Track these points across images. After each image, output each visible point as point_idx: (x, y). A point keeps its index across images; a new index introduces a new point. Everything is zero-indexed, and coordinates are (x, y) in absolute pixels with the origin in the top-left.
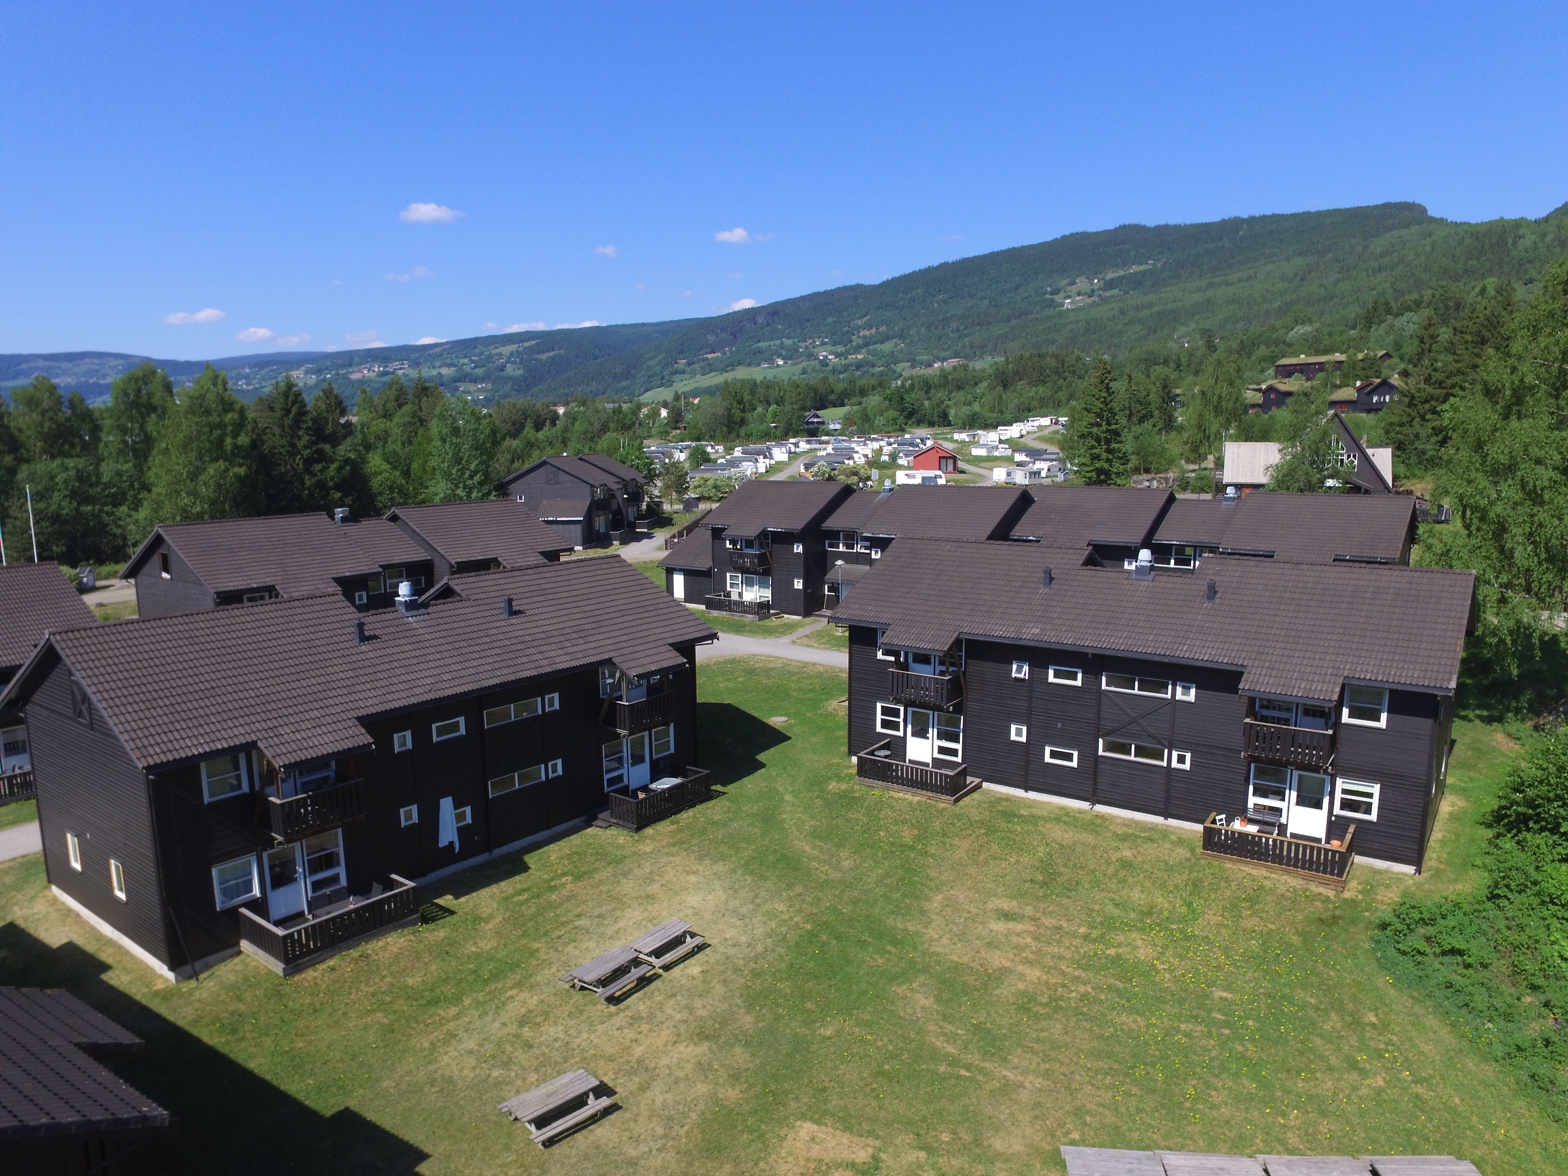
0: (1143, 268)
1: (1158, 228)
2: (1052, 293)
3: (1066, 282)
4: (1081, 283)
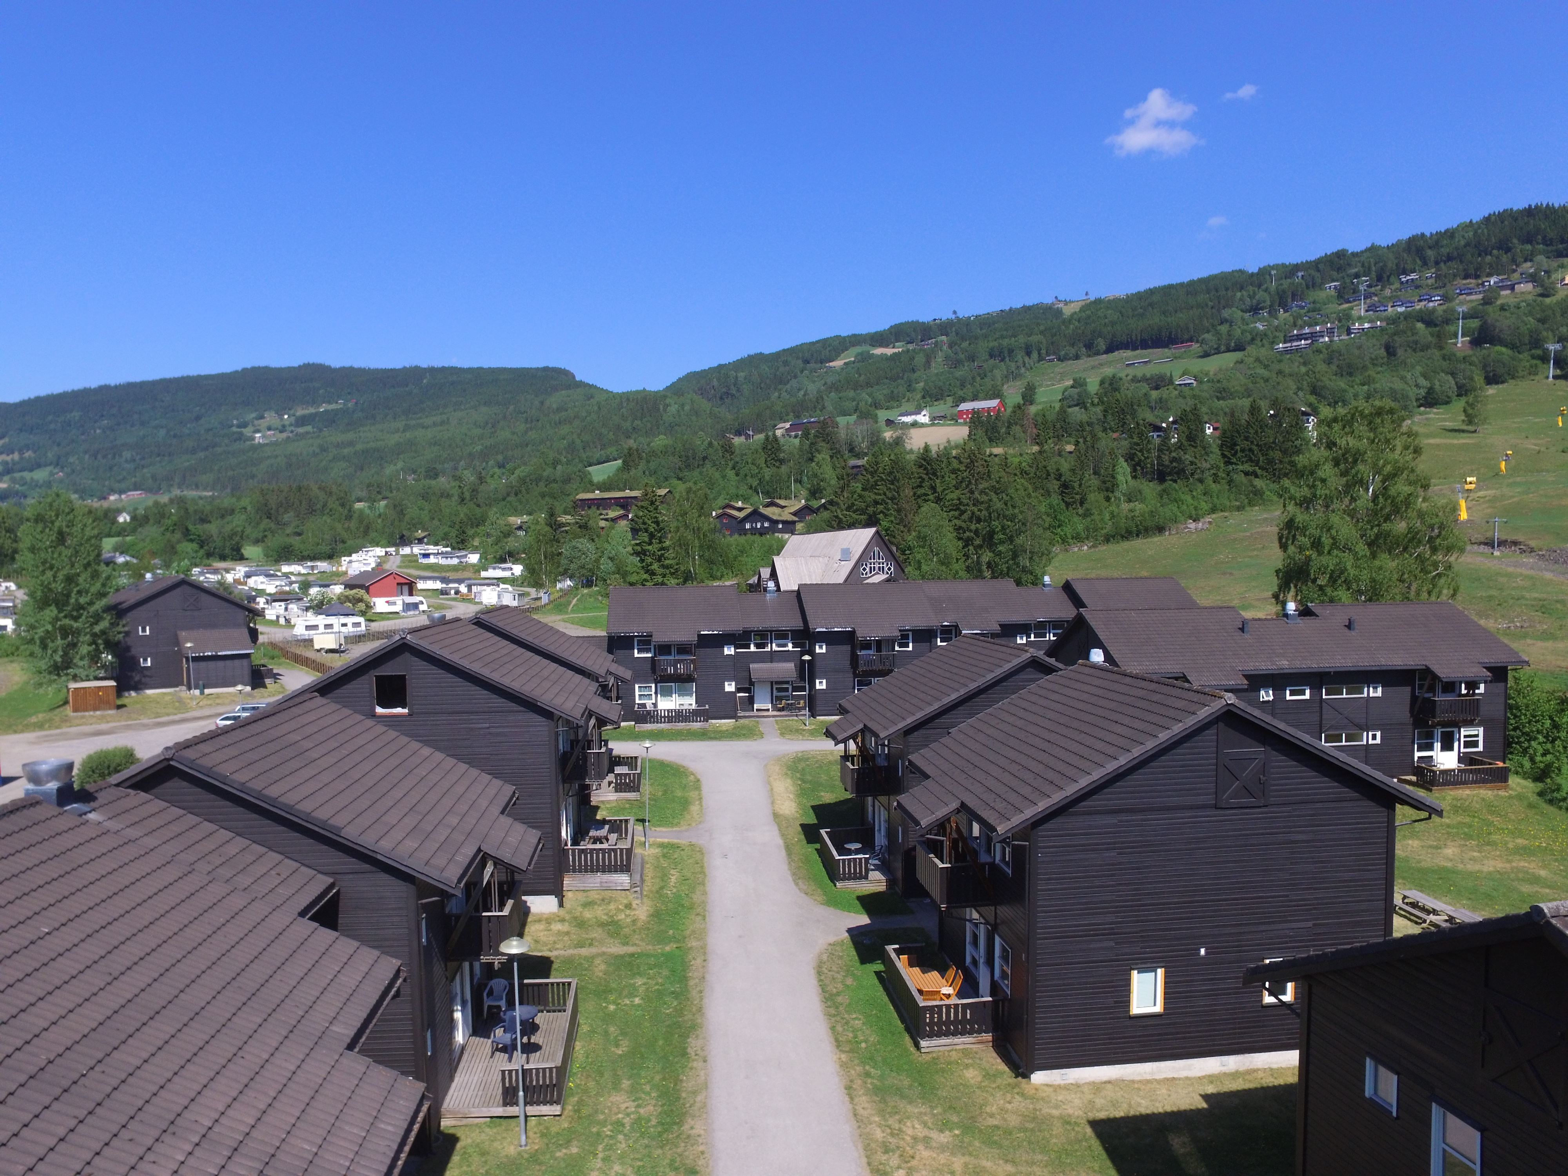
0: (333, 406)
1: (343, 369)
2: (239, 426)
3: (254, 415)
4: (270, 417)
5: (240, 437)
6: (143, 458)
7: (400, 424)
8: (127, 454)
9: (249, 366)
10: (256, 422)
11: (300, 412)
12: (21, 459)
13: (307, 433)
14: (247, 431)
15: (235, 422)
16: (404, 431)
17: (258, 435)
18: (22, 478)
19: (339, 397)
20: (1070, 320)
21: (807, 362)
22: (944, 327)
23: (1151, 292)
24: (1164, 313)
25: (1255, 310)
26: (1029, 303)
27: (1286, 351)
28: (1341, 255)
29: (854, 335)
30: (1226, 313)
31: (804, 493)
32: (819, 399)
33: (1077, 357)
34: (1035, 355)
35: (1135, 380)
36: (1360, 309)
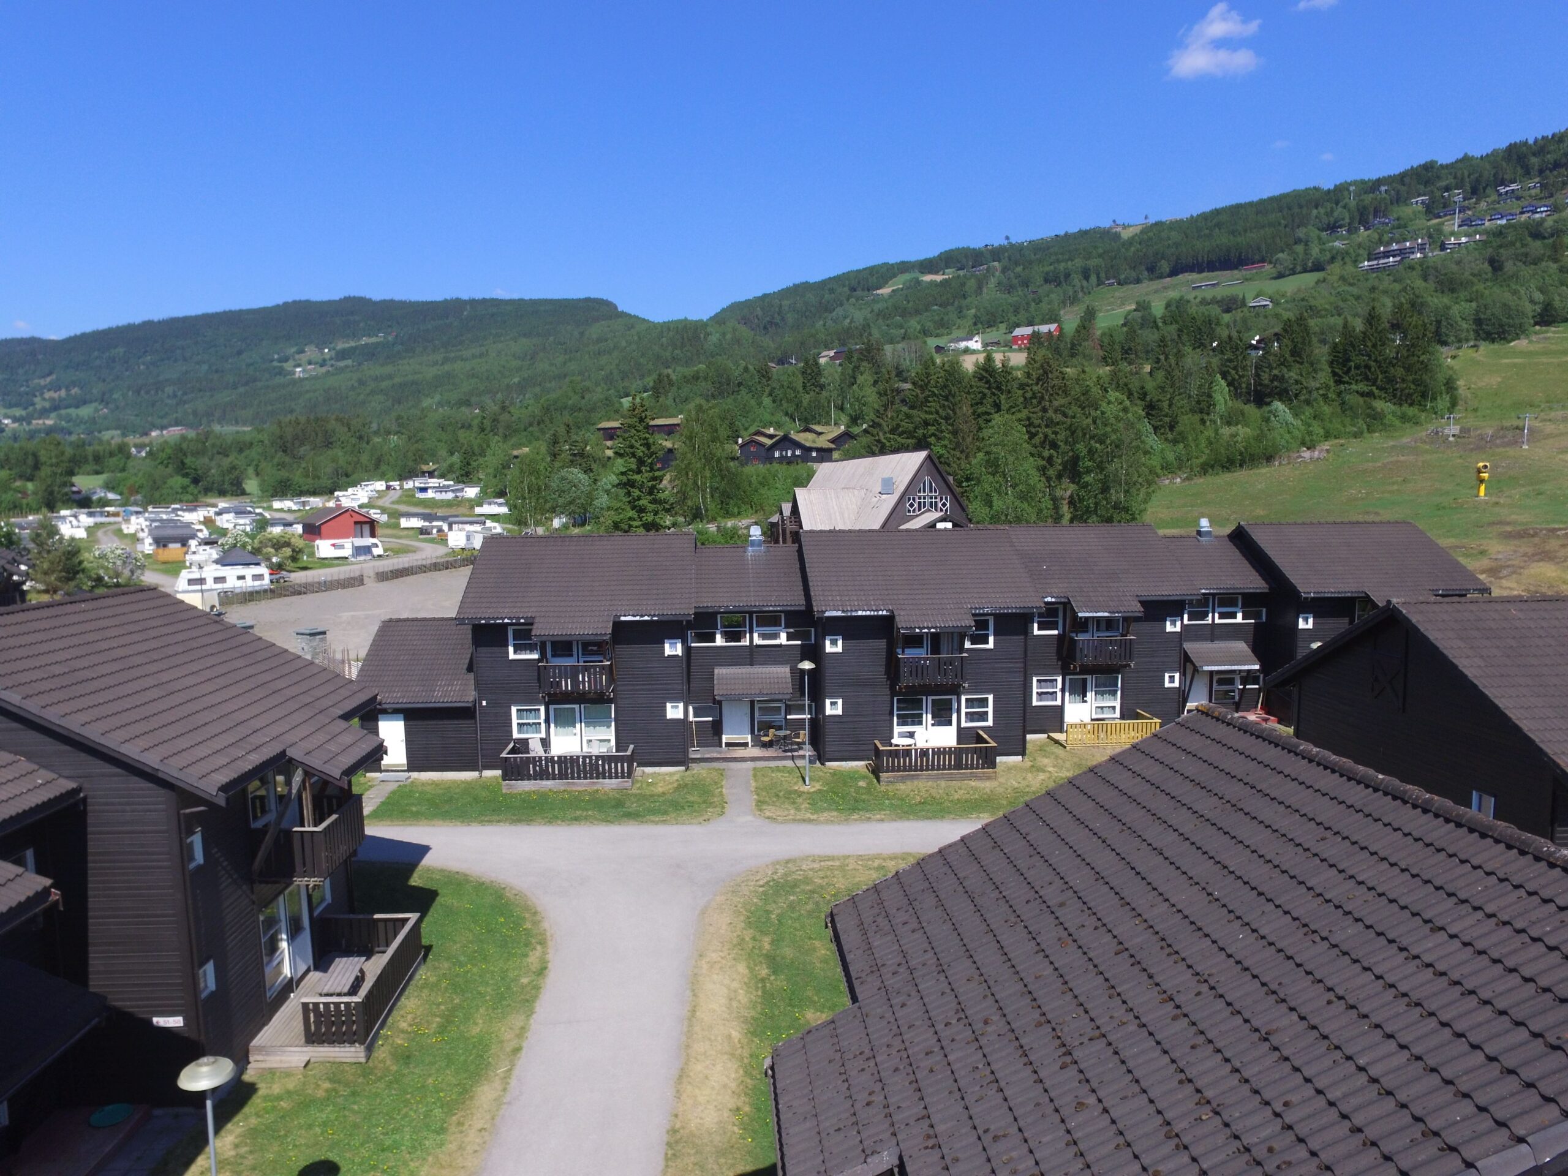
0: (373, 340)
1: (384, 302)
2: (280, 361)
3: (294, 350)
4: (311, 352)
5: (281, 372)
6: (185, 393)
7: (439, 357)
8: (169, 390)
9: (290, 300)
10: (297, 356)
11: (341, 345)
12: (68, 395)
13: (347, 367)
14: (288, 366)
15: (276, 356)
16: (442, 364)
17: (298, 370)
18: (69, 415)
19: (379, 330)
20: (1131, 241)
21: (853, 289)
22: (996, 253)
23: (1217, 212)
24: (1233, 233)
25: (1332, 228)
26: (1086, 227)
27: (1372, 270)
28: (1429, 167)
29: (903, 263)
30: (1301, 233)
31: (844, 418)
32: (866, 326)
33: (1138, 281)
34: (1093, 279)
35: (1204, 302)
36: (1453, 224)
